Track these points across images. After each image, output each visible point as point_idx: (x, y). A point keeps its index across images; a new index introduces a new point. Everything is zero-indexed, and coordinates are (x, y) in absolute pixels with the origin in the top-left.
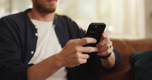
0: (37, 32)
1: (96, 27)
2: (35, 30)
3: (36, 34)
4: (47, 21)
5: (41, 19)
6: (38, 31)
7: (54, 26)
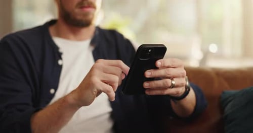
0: (61, 59)
1: (150, 51)
2: (59, 56)
3: (60, 62)
4: (81, 40)
5: (72, 36)
6: (63, 56)
7: (92, 48)
